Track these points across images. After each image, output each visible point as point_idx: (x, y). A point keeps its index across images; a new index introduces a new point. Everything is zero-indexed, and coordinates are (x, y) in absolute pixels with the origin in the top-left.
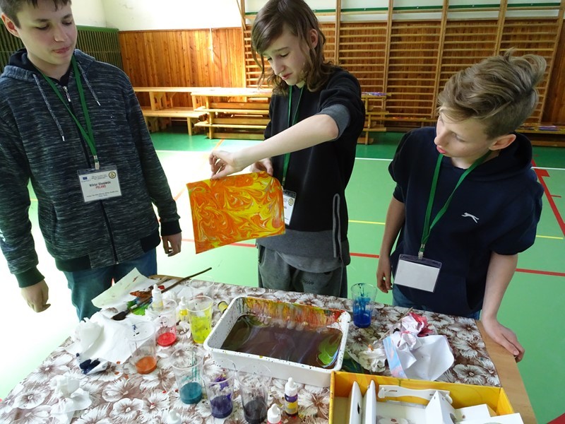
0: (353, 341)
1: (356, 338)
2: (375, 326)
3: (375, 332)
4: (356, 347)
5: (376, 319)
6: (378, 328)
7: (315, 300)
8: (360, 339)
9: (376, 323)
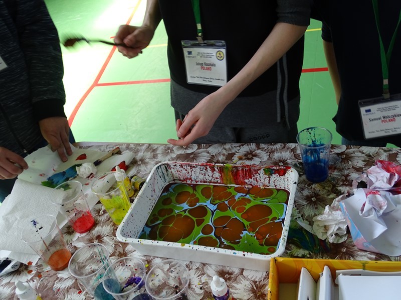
0: (304, 203)
1: (308, 198)
2: (334, 179)
3: (334, 186)
4: (309, 211)
5: (335, 168)
6: (338, 180)
7: (258, 152)
8: (314, 199)
9: (335, 174)
